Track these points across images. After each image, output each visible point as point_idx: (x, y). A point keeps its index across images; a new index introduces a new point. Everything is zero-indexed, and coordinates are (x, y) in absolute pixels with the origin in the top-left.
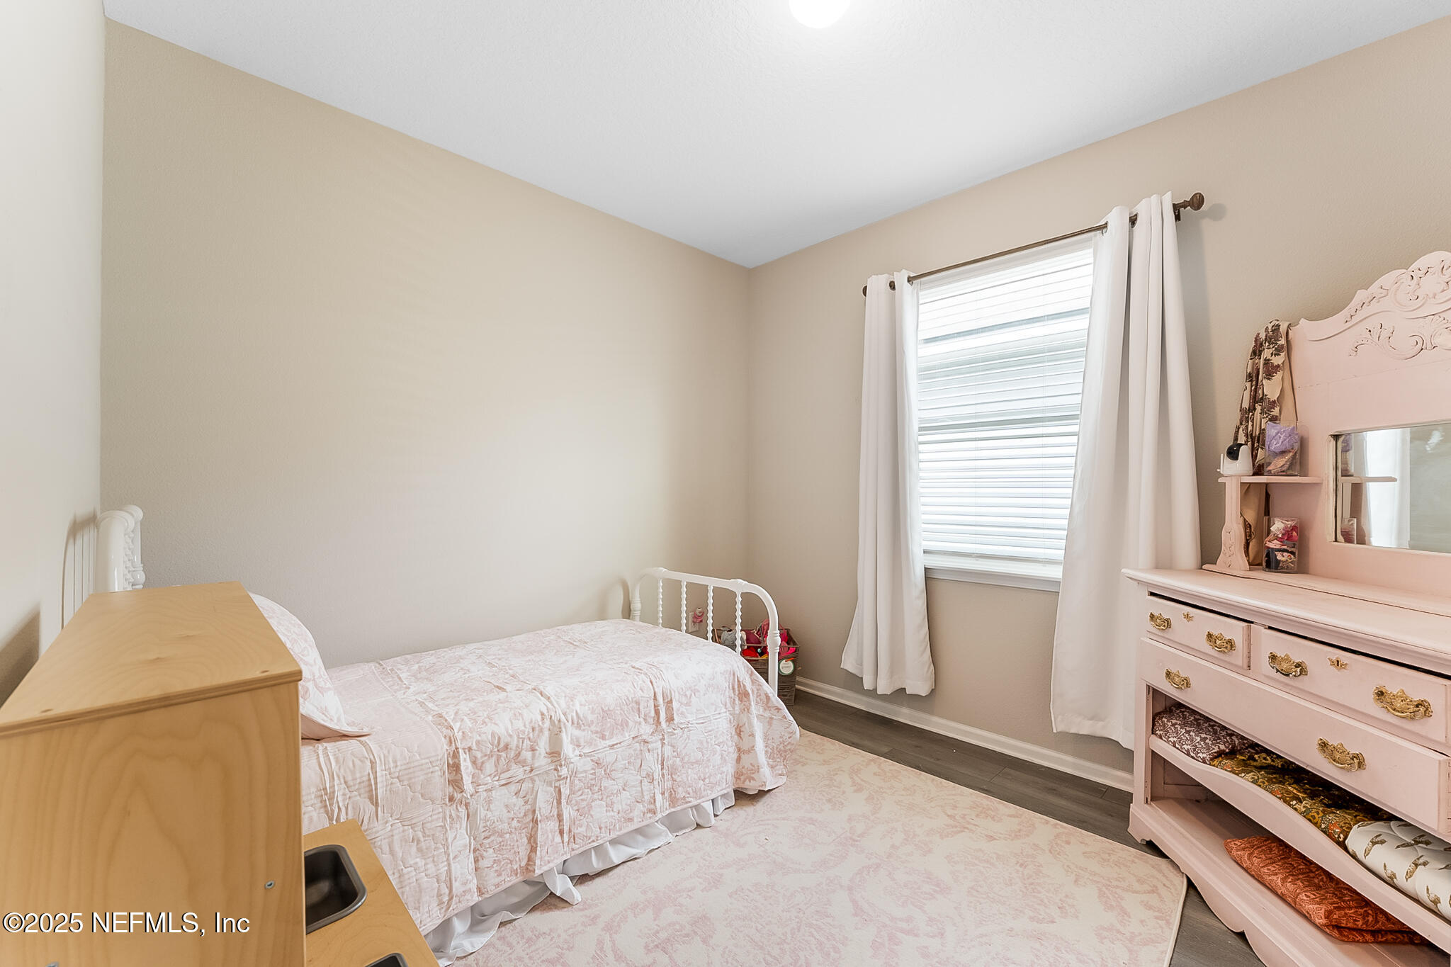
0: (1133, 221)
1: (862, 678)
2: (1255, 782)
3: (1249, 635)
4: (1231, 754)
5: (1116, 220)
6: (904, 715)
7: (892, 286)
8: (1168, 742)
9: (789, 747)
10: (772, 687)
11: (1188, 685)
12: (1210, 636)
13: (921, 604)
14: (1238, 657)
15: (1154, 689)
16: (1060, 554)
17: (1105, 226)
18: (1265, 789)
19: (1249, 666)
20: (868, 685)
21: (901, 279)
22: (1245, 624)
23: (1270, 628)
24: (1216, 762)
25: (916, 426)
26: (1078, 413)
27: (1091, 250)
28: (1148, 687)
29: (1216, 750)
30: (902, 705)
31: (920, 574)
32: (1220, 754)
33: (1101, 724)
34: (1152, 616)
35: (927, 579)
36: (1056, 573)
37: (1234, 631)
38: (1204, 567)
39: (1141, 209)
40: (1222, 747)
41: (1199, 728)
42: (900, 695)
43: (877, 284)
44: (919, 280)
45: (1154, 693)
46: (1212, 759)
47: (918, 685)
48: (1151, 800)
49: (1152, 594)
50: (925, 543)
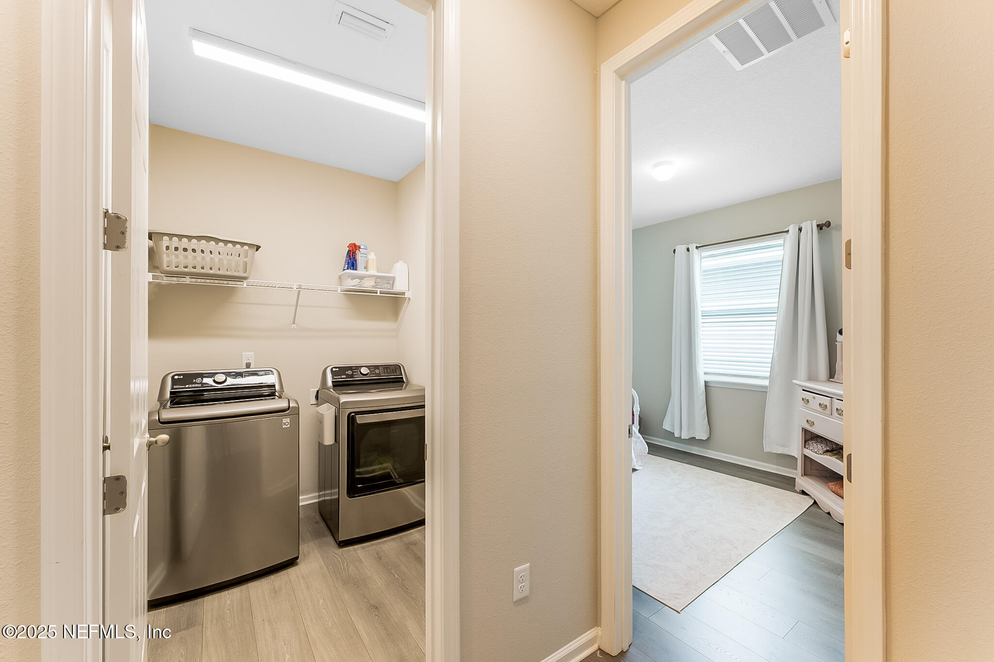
0: (800, 230)
1: (674, 433)
2: (836, 458)
3: (832, 403)
4: (831, 451)
5: (793, 229)
6: (695, 450)
7: (688, 250)
8: (810, 450)
9: (643, 454)
10: (637, 429)
11: (813, 424)
12: (820, 404)
13: (703, 397)
14: (828, 411)
15: (805, 429)
16: (768, 374)
17: (788, 231)
18: (839, 460)
19: (832, 414)
20: (677, 435)
21: (692, 247)
22: (830, 399)
23: (838, 399)
24: (825, 454)
25: (700, 314)
26: (776, 311)
27: (783, 239)
28: (803, 428)
29: (826, 449)
30: (693, 446)
31: (703, 384)
32: (827, 451)
33: (787, 448)
34: (803, 399)
35: (706, 386)
36: (766, 383)
37: (826, 401)
38: (830, 380)
39: (803, 225)
40: (828, 448)
41: (821, 442)
42: (692, 440)
43: (681, 249)
44: (702, 248)
45: (805, 431)
46: (823, 453)
47: (702, 435)
48: (804, 475)
49: (804, 390)
50: (705, 369)
